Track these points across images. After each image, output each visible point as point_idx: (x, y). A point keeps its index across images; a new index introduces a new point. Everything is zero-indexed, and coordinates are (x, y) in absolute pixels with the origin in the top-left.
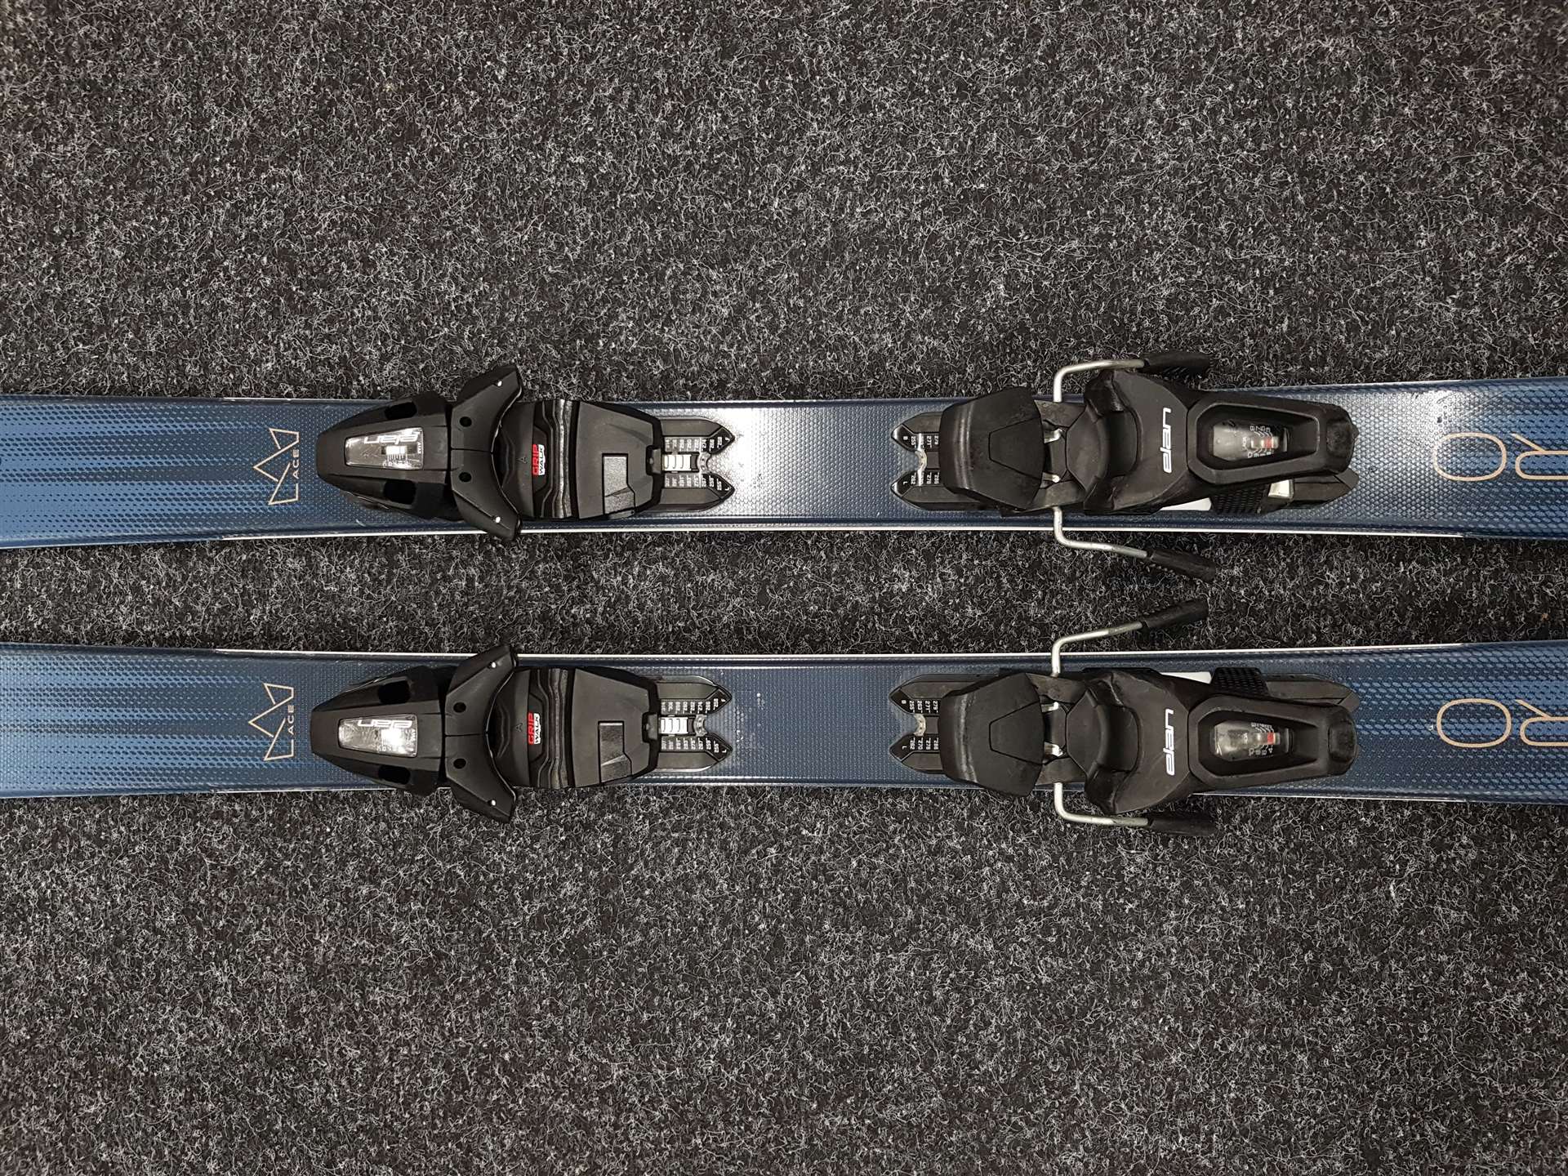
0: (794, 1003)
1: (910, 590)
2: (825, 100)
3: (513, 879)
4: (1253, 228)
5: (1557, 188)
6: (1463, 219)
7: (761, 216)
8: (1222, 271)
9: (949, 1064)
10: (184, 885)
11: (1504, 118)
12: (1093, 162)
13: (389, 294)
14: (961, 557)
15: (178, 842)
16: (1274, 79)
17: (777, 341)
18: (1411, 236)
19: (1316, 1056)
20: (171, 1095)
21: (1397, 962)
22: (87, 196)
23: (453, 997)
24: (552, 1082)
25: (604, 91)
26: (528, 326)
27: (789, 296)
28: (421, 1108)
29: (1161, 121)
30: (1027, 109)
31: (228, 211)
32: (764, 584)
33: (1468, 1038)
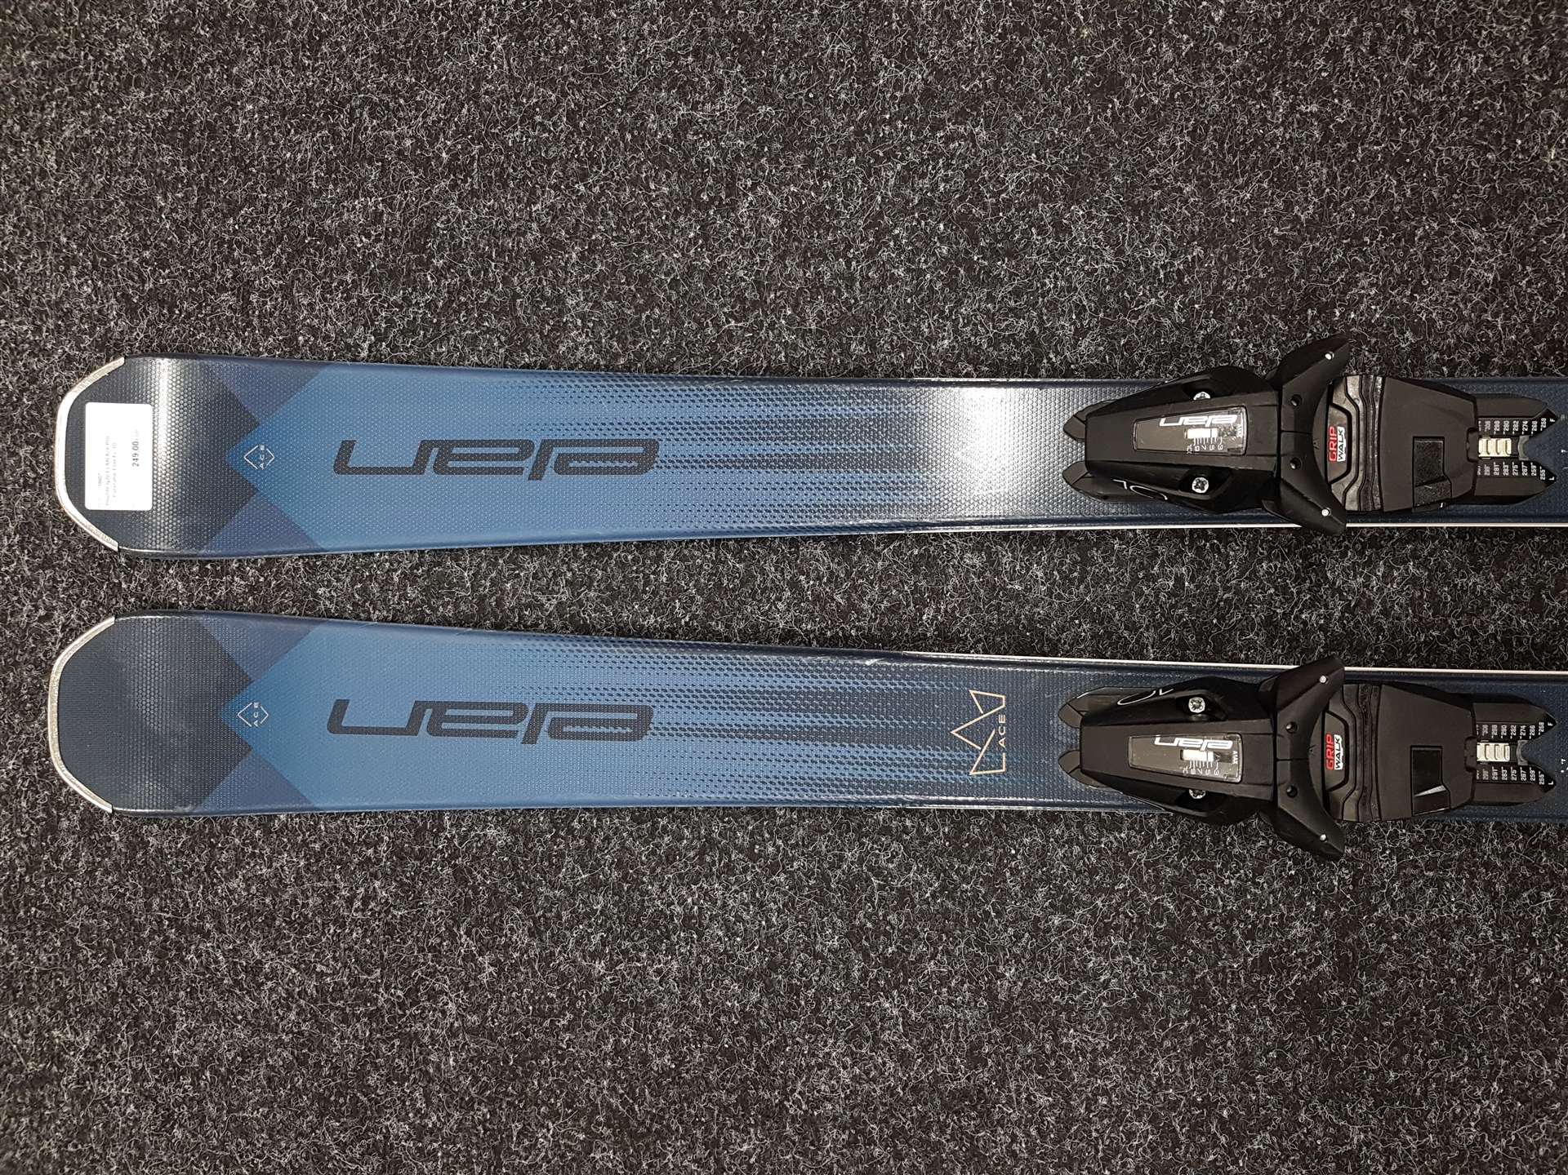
3: (1231, 916)
7: (1534, 169)
10: (848, 906)
13: (1086, 262)
15: (841, 859)
17: (1552, 309)
20: (832, 1136)
22: (738, 158)
23: (1161, 1045)
24: (1280, 1145)
25: (1341, 32)
26: (1249, 295)
28: (1124, 1165)
31: (899, 173)
32: (1538, 589)
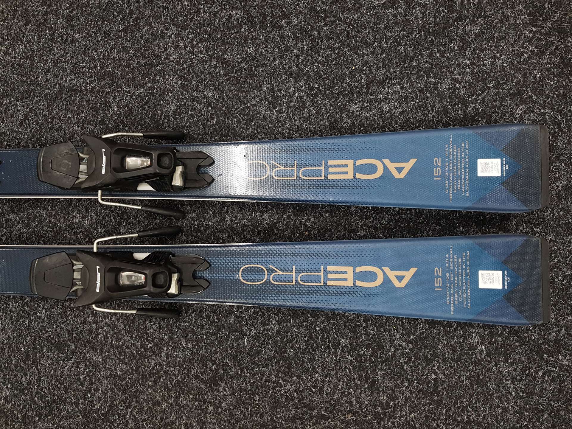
0: (32, 379)
1: (80, 221)
2: (59, 40)
4: (204, 84)
5: (316, 66)
6: (280, 79)
8: (194, 100)
9: (85, 405)
11: (297, 39)
12: (149, 60)
14: (98, 209)
16: (214, 28)
18: (261, 86)
19: (216, 407)
21: (247, 370)
27: (43, 111)
29: (173, 44)
30: (127, 41)
33: (274, 403)
